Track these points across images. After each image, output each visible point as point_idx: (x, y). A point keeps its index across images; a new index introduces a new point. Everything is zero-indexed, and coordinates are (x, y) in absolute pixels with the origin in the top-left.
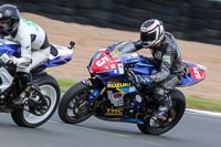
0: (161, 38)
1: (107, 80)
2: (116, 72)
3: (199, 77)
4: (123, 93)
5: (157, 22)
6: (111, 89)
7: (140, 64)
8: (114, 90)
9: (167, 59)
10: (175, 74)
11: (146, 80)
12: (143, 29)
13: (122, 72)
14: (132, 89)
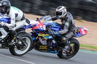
0: (65, 15)
1: (38, 33)
2: (42, 29)
3: (84, 33)
4: (46, 39)
5: (63, 7)
6: (40, 37)
7: (54, 26)
8: (42, 37)
9: (67, 24)
10: (72, 31)
11: (56, 33)
12: (57, 10)
13: (45, 29)
14: (50, 37)
